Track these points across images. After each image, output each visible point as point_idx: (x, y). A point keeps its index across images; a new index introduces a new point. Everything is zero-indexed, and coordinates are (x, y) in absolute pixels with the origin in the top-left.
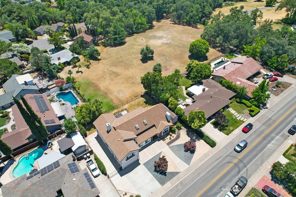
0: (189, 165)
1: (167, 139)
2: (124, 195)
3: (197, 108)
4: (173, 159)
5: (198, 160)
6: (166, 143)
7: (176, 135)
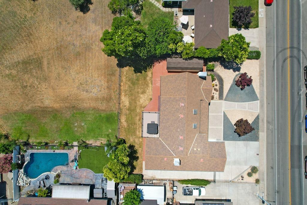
0: (258, 100)
1: (214, 93)
2: (243, 179)
3: (211, 26)
4: (241, 109)
5: (260, 86)
6: (218, 99)
7: (216, 81)
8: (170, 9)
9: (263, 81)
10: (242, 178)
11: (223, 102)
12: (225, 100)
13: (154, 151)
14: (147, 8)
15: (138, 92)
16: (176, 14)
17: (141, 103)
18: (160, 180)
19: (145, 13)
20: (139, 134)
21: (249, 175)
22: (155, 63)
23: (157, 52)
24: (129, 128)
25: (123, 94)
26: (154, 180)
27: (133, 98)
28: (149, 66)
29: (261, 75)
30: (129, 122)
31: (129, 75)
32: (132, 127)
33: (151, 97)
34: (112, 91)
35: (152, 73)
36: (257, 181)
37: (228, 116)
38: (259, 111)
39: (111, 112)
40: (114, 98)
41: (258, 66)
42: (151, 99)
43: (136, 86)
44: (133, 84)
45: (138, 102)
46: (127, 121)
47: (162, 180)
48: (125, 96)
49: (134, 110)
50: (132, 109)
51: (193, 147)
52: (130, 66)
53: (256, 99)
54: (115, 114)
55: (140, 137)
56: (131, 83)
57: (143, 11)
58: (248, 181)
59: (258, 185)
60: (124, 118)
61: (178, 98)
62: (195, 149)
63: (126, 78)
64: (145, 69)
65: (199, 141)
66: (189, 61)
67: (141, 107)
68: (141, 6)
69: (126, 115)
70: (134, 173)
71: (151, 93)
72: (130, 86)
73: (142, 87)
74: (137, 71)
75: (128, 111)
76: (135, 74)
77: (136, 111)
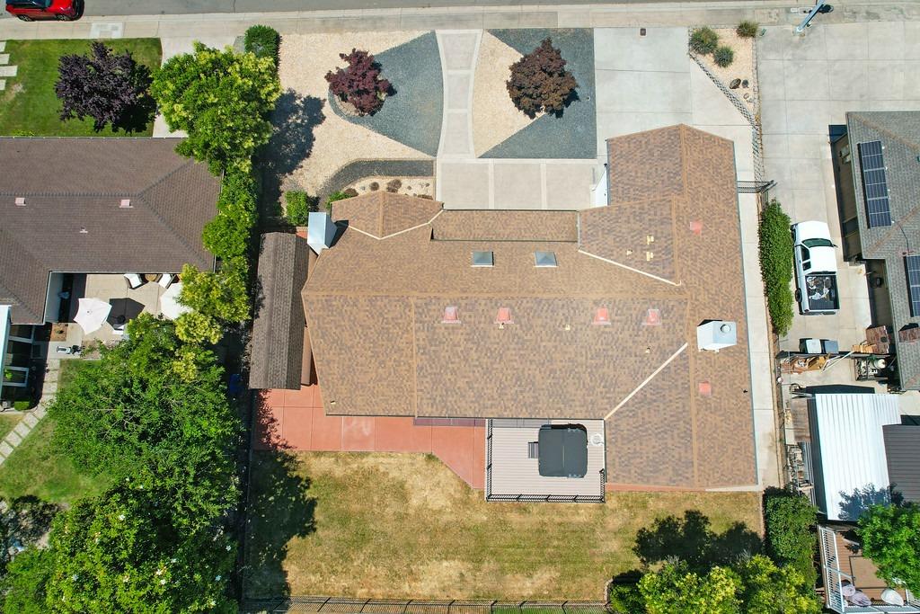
0: (433, 34)
2: (746, 83)
3: (125, 203)
4: (471, 94)
5: (383, 28)
6: (429, 180)
7: (357, 187)
8: (47, 377)
9: (363, 19)
10: (741, 86)
11: (441, 161)
12: (434, 153)
13: (670, 442)
14: (30, 476)
15: (401, 518)
16: (75, 349)
17: (449, 504)
18: (781, 415)
19: (52, 484)
20: (584, 514)
21: (724, 58)
22: (274, 440)
23: (214, 432)
24: (561, 556)
25: (406, 588)
26: (782, 440)
27: (424, 539)
28: (287, 469)
29: (339, 26)
30: (532, 558)
31: (322, 560)
32: (556, 543)
33: (421, 458)
35: (318, 454)
36: (746, 31)
37: (497, 142)
38: (478, 32)
41: (304, 37)
42: (430, 457)
43: (372, 526)
44: (362, 538)
45: (445, 518)
46: (530, 569)
47: (779, 404)
48: (415, 580)
49: (479, 534)
50: (477, 547)
51: (642, 263)
52: (283, 555)
53: (429, 43)
56: (360, 548)
57: (45, 496)
58: (750, 64)
59: (761, 28)
60: (518, 581)
61: (422, 335)
62: (650, 256)
63: (334, 572)
64: (296, 484)
65: (610, 239)
66: (266, 291)
67: (466, 503)
68: (15, 504)
69: (503, 571)
70: (761, 533)
71: (404, 458)
72: (373, 557)
73: (376, 499)
74: (307, 521)
75: (486, 564)
76: (319, 532)
77: (485, 525)
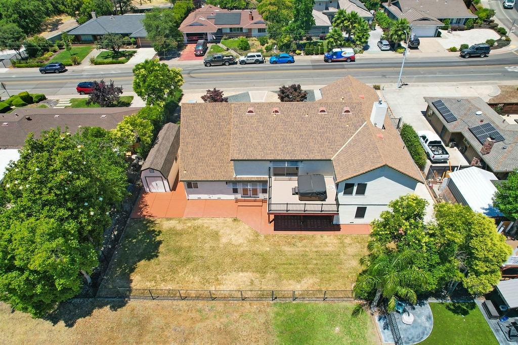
0: (248, 92)
15: (214, 249)
17: (245, 242)
24: (319, 269)
25: (213, 290)
27: (228, 260)
28: (148, 227)
30: (300, 271)
31: (158, 273)
32: (315, 262)
33: (229, 220)
34: (198, 325)
35: (169, 219)
36: (377, 88)
38: (266, 92)
39: (271, 328)
40: (224, 320)
42: (235, 220)
43: (194, 254)
45: (242, 249)
46: (299, 277)
48: (220, 284)
49: (264, 258)
50: (262, 264)
53: (245, 94)
54: (277, 314)
55: (341, 243)
56: (184, 266)
60: (290, 285)
63: (165, 280)
64: (151, 234)
66: (160, 139)
69: (280, 279)
71: (220, 220)
72: (193, 271)
73: (200, 240)
74: (153, 252)
75: (269, 275)
76: (161, 258)
77: (267, 253)
